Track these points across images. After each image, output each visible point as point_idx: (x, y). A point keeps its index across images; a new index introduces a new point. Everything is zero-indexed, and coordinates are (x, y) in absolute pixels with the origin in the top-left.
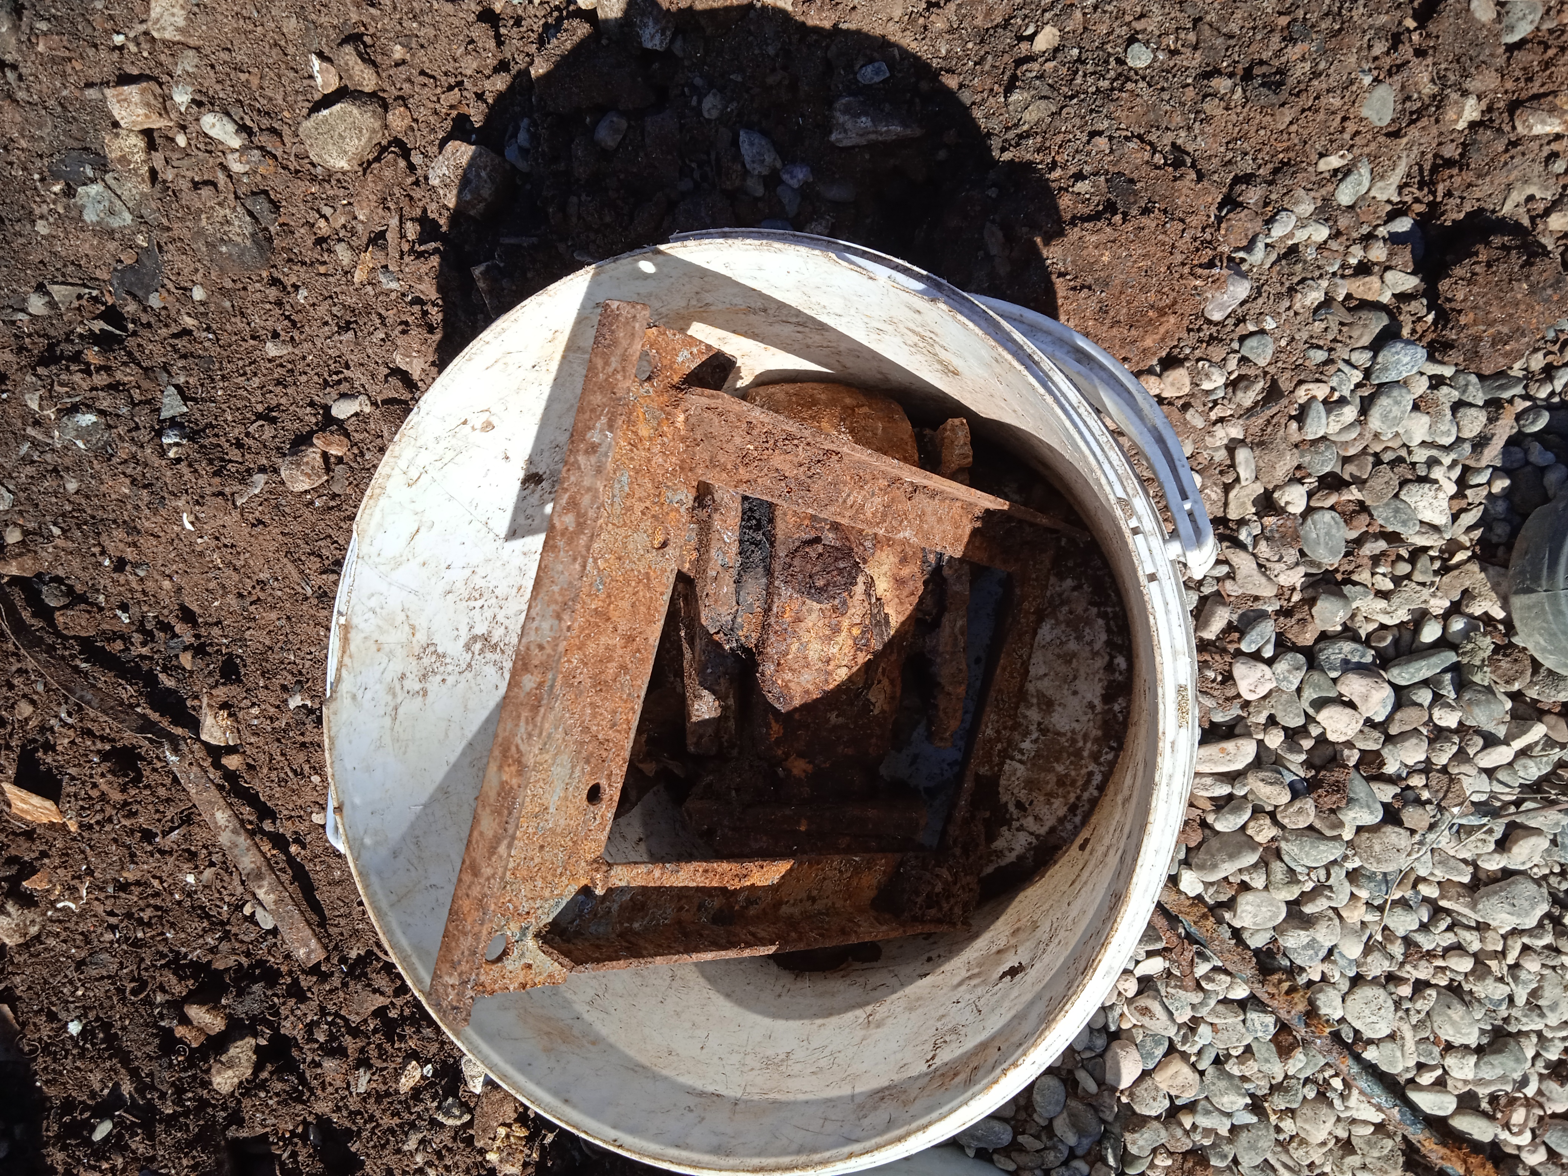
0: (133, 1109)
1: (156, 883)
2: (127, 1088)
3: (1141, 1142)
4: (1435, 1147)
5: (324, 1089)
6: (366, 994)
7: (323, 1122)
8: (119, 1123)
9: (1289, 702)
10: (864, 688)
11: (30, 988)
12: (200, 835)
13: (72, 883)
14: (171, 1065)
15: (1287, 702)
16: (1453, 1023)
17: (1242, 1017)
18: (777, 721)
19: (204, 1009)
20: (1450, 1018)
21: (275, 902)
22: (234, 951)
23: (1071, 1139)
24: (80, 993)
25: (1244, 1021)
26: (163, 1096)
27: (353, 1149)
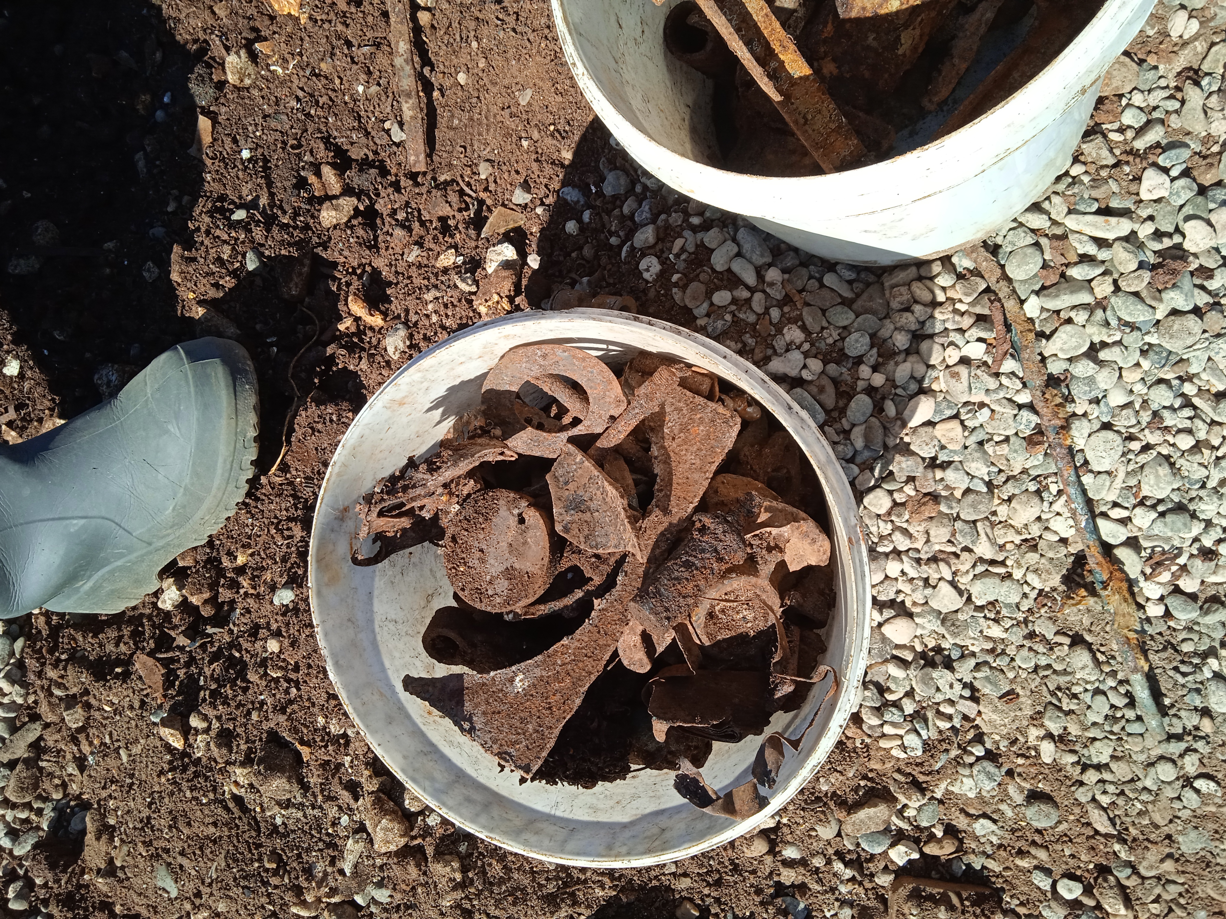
0: (263, 213)
1: (337, 81)
2: (264, 201)
3: (904, 465)
4: (1097, 555)
5: (387, 249)
6: (441, 200)
7: (376, 272)
8: (251, 217)
9: (1171, 213)
10: (903, 25)
11: (228, 119)
12: (382, 60)
13: (286, 56)
14: (298, 195)
15: (1169, 212)
16: (1157, 476)
17: (1016, 412)
18: (833, 23)
19: (333, 172)
20: (1157, 471)
21: (411, 117)
22: (367, 146)
23: (859, 444)
24: (258, 134)
25: (1015, 416)
26: (284, 212)
27: (388, 292)
